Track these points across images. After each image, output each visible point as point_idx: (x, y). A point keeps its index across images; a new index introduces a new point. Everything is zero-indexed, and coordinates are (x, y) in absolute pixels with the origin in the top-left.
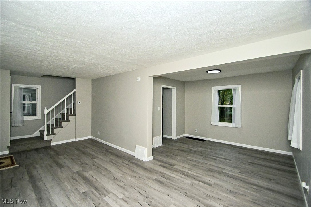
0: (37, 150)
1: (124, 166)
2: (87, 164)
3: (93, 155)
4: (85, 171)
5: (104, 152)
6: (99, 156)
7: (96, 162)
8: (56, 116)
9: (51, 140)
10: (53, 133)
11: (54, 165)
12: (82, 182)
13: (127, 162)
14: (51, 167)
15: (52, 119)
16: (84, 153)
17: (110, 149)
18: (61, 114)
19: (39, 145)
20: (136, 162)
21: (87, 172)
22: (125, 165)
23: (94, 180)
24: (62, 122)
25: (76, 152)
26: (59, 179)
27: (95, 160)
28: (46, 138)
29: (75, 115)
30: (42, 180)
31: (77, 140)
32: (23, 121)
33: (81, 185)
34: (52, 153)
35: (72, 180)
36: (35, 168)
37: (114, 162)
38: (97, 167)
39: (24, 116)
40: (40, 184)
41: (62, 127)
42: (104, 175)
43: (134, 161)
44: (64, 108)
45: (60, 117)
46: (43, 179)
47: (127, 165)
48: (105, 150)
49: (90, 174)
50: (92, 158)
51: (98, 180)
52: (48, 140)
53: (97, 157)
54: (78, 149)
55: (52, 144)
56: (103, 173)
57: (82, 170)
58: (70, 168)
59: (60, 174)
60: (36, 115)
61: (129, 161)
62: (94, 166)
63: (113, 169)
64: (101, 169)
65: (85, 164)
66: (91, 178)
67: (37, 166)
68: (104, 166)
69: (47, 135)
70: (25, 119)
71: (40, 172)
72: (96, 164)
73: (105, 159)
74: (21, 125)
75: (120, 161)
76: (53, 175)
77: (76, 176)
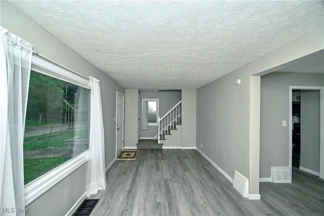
0: (152, 150)
1: (212, 192)
2: (178, 175)
3: (188, 168)
4: (172, 181)
5: (200, 167)
6: (192, 170)
7: (185, 175)
8: (169, 124)
9: (162, 144)
10: (164, 139)
11: (155, 166)
12: (164, 191)
13: (218, 189)
14: (152, 167)
15: (167, 126)
16: (181, 163)
17: (207, 166)
18: (173, 122)
19: (154, 147)
20: (231, 194)
21: (174, 183)
22: (214, 192)
23: (173, 194)
24: (171, 129)
25: (176, 160)
26: (150, 181)
27: (186, 173)
28: (159, 142)
29: (181, 125)
30: (140, 177)
31: (183, 148)
32: (148, 126)
33: (161, 194)
34: (160, 155)
35: (157, 185)
36: (142, 164)
37: (203, 182)
38: (184, 182)
39: (149, 122)
40: (137, 179)
41: (171, 134)
42: (185, 194)
43: (228, 191)
44: (175, 118)
45: (172, 126)
46: (142, 175)
47: (217, 192)
48: (202, 165)
49: (174, 186)
50: (185, 170)
51: (178, 196)
52: (160, 144)
53: (190, 171)
54: (179, 158)
55: (164, 148)
56: (185, 191)
57: (170, 179)
58: (163, 173)
59: (154, 176)
60: (156, 122)
61: (222, 189)
62: (182, 179)
63: (198, 191)
64: (186, 185)
65: (176, 174)
66: (172, 191)
67: (145, 163)
68: (191, 182)
69: (160, 139)
70: (149, 125)
71: (143, 169)
72: (185, 178)
73: (196, 176)
74: (146, 129)
75: (211, 184)
76: (149, 175)
77: (163, 183)
